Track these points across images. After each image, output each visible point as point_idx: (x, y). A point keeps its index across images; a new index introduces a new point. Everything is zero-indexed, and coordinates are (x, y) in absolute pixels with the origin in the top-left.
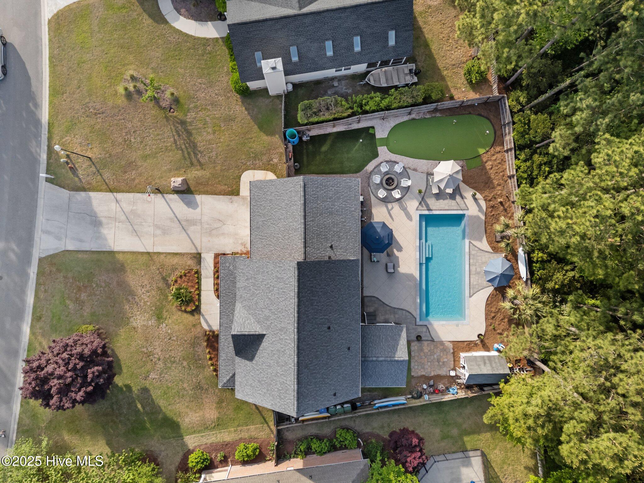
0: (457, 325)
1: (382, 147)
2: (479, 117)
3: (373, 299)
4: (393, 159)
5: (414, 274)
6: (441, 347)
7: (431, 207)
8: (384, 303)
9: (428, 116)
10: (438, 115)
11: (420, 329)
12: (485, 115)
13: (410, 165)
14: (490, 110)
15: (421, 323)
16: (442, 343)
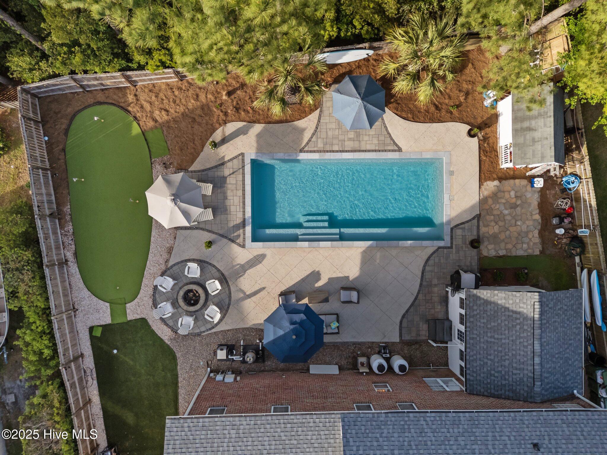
0: (452, 173)
1: (128, 311)
2: (71, 132)
3: (404, 324)
4: (151, 292)
5: (361, 250)
6: (490, 201)
7: (239, 221)
8: (412, 305)
9: (70, 228)
10: (67, 209)
11: (458, 241)
12: (65, 122)
13: (162, 261)
14: (56, 113)
15: (447, 238)
16: (483, 202)
